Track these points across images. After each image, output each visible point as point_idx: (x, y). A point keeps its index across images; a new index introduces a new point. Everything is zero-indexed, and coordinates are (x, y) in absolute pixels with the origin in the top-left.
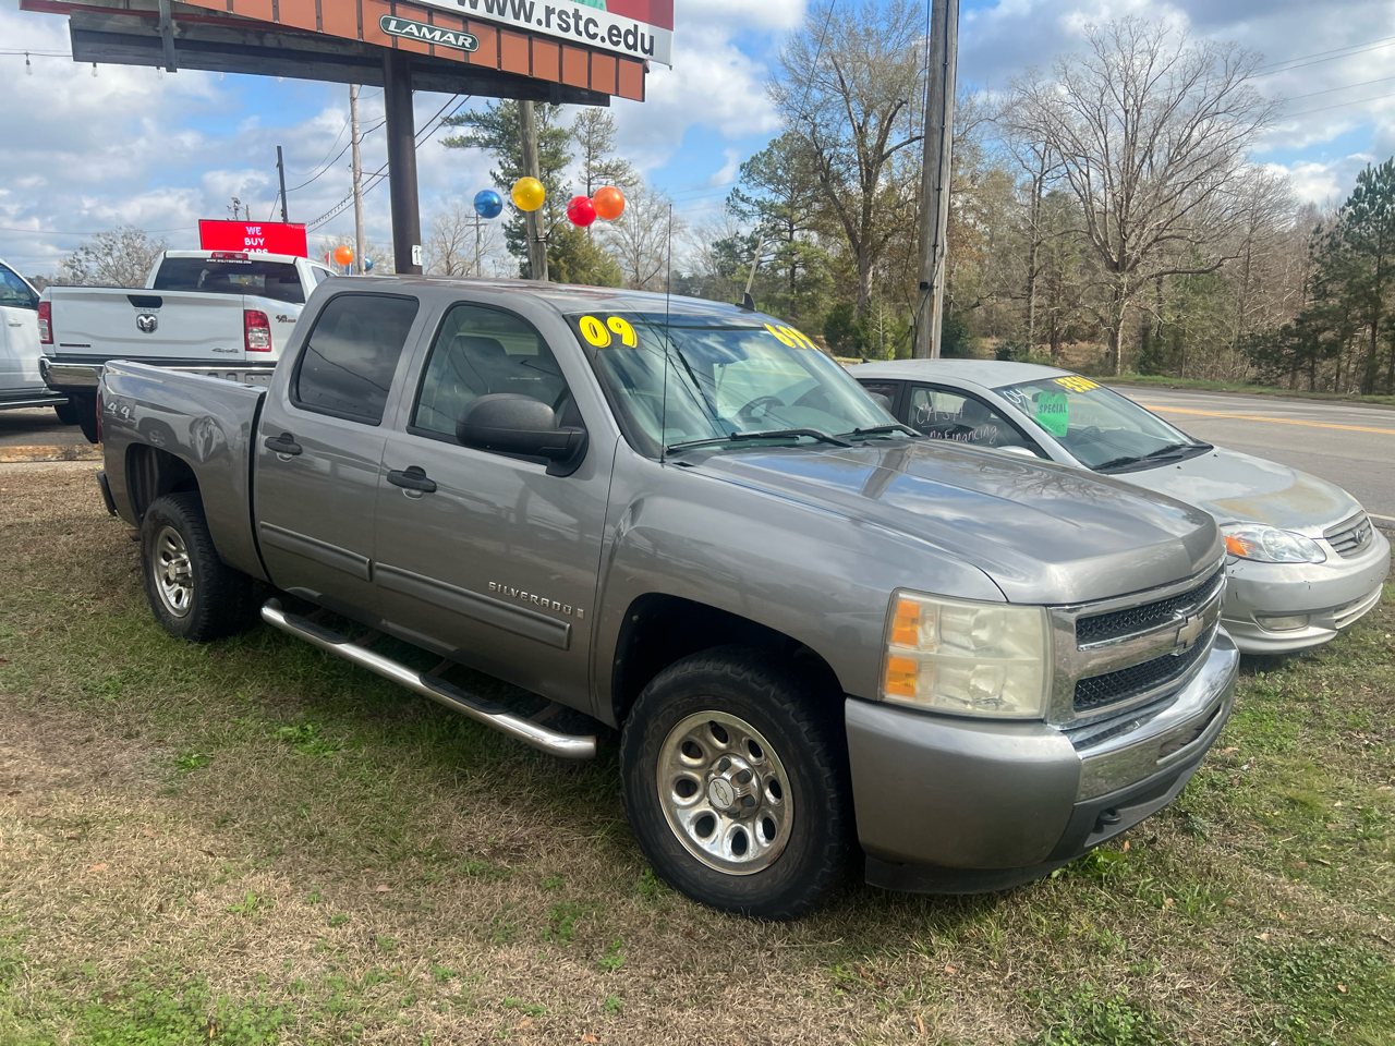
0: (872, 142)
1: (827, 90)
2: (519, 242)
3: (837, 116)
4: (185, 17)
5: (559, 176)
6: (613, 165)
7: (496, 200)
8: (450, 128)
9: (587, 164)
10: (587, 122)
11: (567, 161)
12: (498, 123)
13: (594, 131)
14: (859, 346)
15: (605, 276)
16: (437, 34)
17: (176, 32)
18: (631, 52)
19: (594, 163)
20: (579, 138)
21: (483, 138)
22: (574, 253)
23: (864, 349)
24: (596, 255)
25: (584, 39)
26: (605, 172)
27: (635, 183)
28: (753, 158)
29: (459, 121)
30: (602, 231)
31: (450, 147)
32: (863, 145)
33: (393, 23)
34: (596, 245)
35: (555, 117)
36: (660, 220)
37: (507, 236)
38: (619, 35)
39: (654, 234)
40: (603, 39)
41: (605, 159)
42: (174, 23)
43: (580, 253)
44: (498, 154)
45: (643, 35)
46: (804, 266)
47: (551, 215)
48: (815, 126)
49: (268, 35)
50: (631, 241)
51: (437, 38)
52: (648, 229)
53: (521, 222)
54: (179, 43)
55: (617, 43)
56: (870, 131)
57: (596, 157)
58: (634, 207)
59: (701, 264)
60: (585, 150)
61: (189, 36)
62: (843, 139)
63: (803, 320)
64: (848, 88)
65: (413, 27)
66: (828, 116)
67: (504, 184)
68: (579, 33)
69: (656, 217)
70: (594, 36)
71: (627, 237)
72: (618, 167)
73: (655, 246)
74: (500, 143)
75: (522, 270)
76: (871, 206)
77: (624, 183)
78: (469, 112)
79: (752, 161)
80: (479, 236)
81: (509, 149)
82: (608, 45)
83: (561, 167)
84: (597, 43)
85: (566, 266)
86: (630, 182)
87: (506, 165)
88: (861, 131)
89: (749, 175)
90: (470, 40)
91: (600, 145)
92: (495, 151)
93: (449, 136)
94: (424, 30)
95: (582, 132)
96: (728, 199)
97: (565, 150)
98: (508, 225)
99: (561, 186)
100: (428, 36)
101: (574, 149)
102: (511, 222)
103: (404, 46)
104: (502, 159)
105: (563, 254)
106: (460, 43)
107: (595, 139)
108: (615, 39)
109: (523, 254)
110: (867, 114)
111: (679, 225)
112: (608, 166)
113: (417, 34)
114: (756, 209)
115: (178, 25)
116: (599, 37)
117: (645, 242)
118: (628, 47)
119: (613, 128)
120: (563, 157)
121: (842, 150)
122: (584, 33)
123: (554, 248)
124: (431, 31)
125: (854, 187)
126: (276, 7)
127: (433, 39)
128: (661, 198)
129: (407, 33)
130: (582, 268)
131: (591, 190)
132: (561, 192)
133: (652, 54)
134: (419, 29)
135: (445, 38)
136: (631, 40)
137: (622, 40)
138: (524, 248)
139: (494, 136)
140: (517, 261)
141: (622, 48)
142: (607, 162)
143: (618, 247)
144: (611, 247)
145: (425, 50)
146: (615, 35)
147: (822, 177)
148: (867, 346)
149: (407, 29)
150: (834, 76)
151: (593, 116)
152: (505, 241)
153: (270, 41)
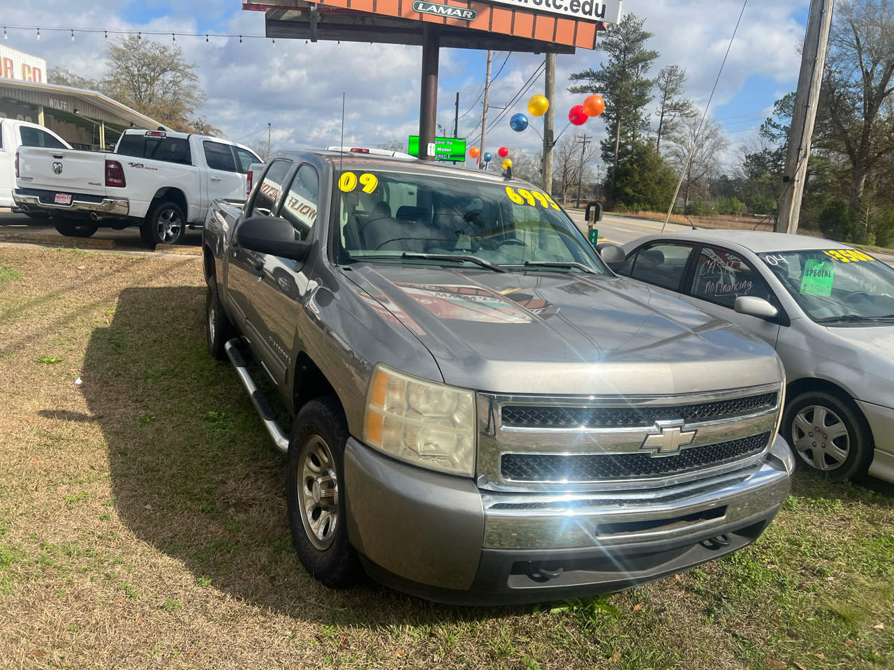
0: (875, 83)
1: (844, 46)
2: (610, 153)
3: (851, 65)
4: (325, 11)
5: (641, 110)
6: (681, 103)
7: (524, 120)
8: (575, 81)
9: (663, 103)
10: (666, 75)
11: (648, 101)
12: (606, 77)
13: (671, 81)
14: (846, 233)
15: (665, 176)
16: (449, 11)
17: (319, 19)
18: (587, 17)
19: (668, 102)
20: (660, 85)
21: (595, 87)
22: (644, 160)
23: (850, 235)
24: (660, 161)
25: (552, 9)
26: (675, 108)
27: (695, 115)
28: (786, 97)
29: (581, 76)
30: (668, 147)
31: (574, 92)
32: (869, 86)
33: (421, 5)
34: (662, 155)
35: (645, 72)
36: (711, 139)
37: (603, 149)
38: (579, 5)
39: (704, 150)
40: (566, 9)
41: (676, 99)
42: (318, 14)
43: (649, 161)
44: (603, 97)
45: (597, 5)
46: (816, 174)
47: (633, 136)
48: (831, 72)
49: (368, 18)
50: (687, 154)
51: (449, 13)
52: (701, 146)
53: (613, 140)
54: (319, 25)
55: (577, 11)
56: (875, 76)
57: (670, 98)
58: (693, 131)
59: (742, 171)
60: (662, 93)
61: (325, 21)
62: (852, 81)
63: (810, 212)
64: (862, 43)
65: (434, 7)
66: (842, 65)
67: (605, 116)
68: (548, 5)
69: (707, 138)
70: (560, 7)
71: (685, 151)
72: (684, 104)
73: (704, 157)
74: (606, 90)
75: (609, 172)
76: (869, 131)
77: (687, 115)
78: (589, 71)
79: (784, 99)
80: (584, 149)
81: (611, 93)
82: (569, 13)
83: (644, 105)
84: (561, 11)
85: (638, 169)
86: (692, 114)
87: (608, 104)
88: (868, 76)
89: (781, 109)
90: (471, 13)
91: (673, 90)
92: (602, 95)
93: (573, 86)
94: (441, 9)
95: (662, 82)
96: (762, 126)
97: (648, 94)
98: (604, 142)
99: (643, 118)
100: (443, 12)
101: (655, 93)
102: (606, 140)
103: (427, 18)
104: (606, 100)
105: (637, 161)
106: (464, 16)
107: (671, 86)
108: (575, 8)
109: (611, 161)
110: (875, 63)
111: (724, 143)
112: (678, 104)
113: (435, 11)
114: (784, 132)
115: (320, 15)
116: (563, 8)
117: (698, 155)
118: (585, 13)
119: (684, 78)
120: (646, 97)
121: (851, 90)
122: (552, 6)
123: (632, 157)
124: (445, 9)
125: (859, 116)
126: (375, 4)
127: (446, 14)
128: (713, 125)
129: (429, 11)
130: (650, 170)
131: (663, 119)
132: (643, 121)
133: (603, 17)
134: (438, 8)
135: (454, 13)
136: (587, 8)
137: (581, 9)
138: (613, 157)
139: (602, 85)
140: (607, 166)
141: (580, 14)
142: (677, 101)
143: (677, 158)
144: (672, 158)
145: (440, 21)
146: (575, 6)
147: (831, 109)
148: (853, 234)
149: (430, 9)
150: (852, 36)
151: (671, 71)
152: (601, 152)
153: (368, 22)
